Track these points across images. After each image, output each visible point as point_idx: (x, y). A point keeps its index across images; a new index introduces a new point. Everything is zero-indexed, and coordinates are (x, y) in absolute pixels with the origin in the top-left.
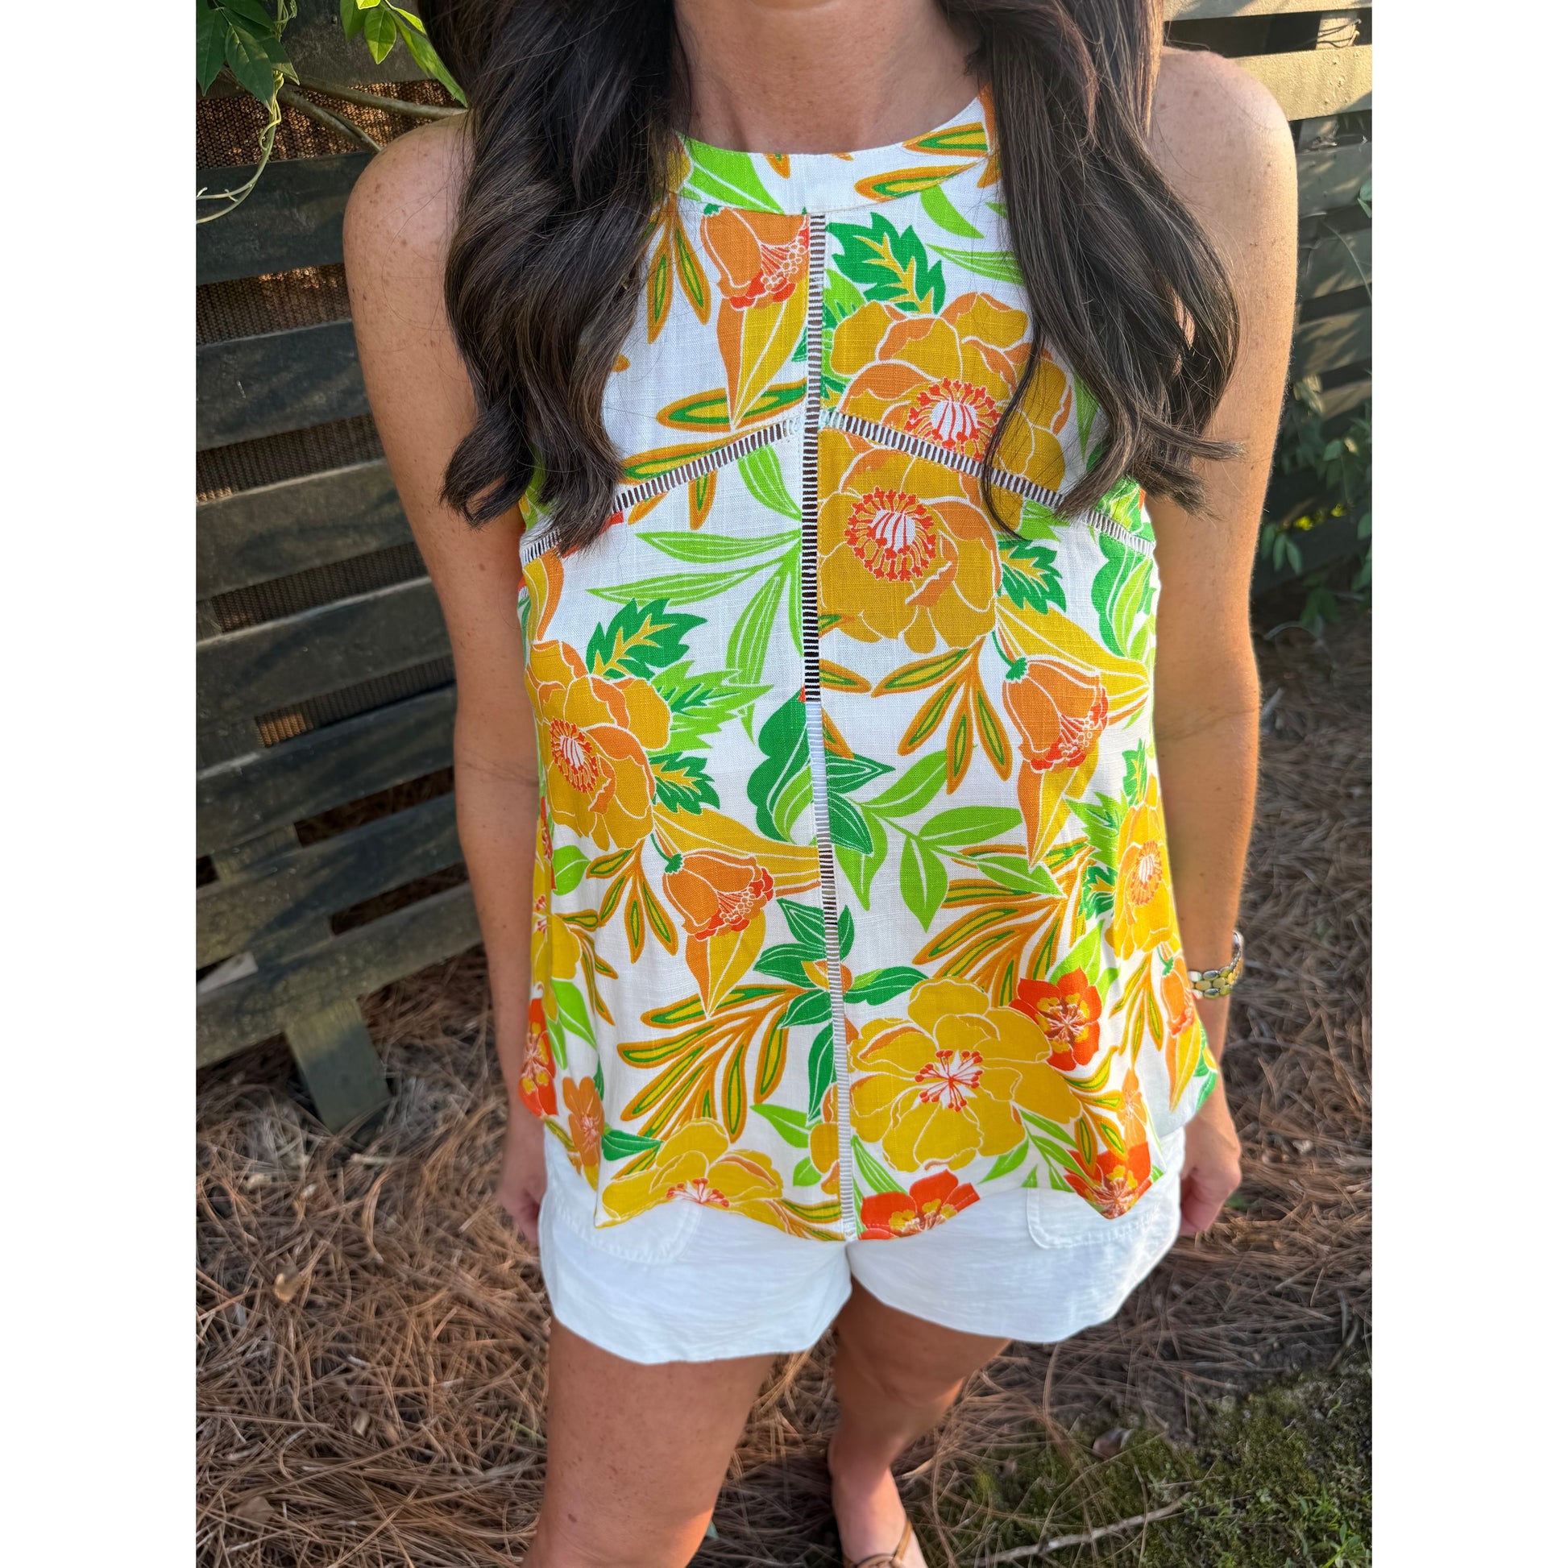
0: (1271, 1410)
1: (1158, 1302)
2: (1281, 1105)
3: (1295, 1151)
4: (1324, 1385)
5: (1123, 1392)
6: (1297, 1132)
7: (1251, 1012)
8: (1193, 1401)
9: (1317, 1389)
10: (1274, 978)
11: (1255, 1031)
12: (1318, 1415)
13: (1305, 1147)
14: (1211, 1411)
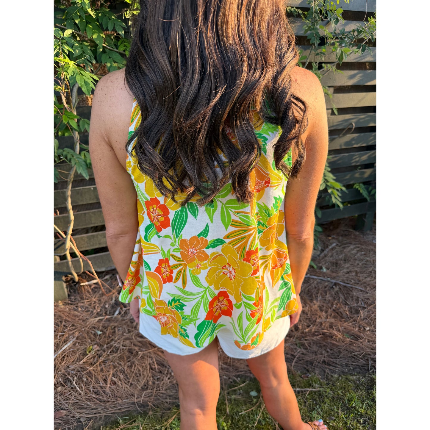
0: (347, 379)
1: (324, 352)
2: (363, 320)
3: (365, 329)
4: (361, 377)
5: (312, 368)
6: (366, 325)
7: (360, 299)
8: (328, 374)
9: (359, 378)
10: (367, 293)
11: (360, 303)
12: (358, 382)
13: (368, 329)
14: (332, 376)
